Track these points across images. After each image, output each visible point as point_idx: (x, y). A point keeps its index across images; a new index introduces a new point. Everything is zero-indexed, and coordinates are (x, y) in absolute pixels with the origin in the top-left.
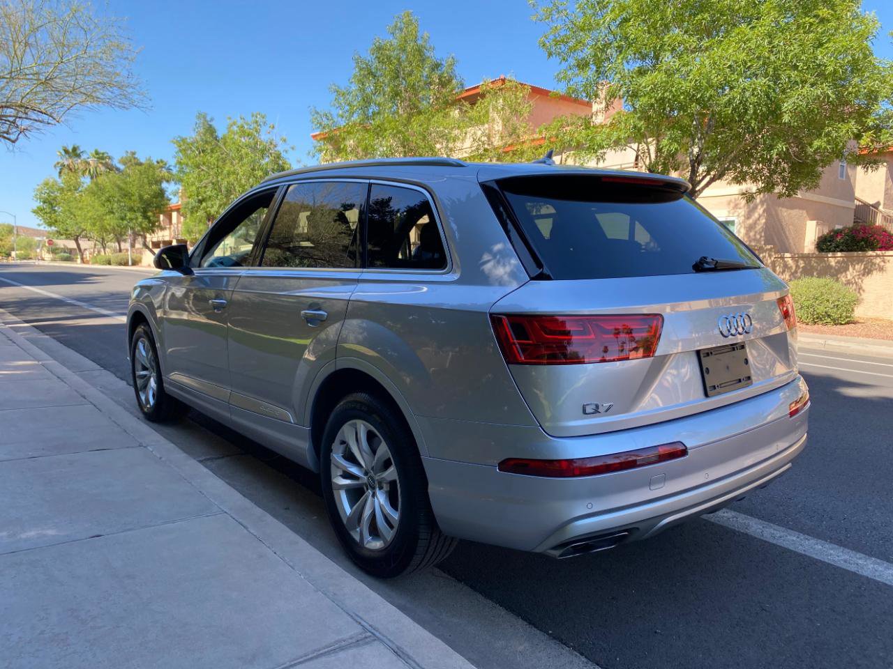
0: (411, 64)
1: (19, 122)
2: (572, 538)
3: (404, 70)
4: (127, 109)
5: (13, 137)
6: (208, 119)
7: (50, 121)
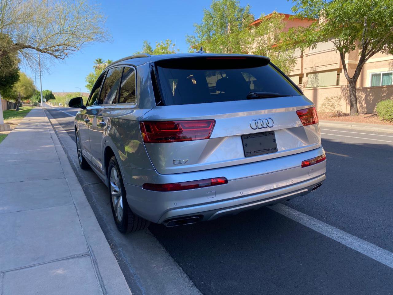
0: (229, 10)
1: (65, 51)
2: (169, 218)
3: (226, 14)
4: (104, 42)
5: (62, 57)
6: (148, 43)
7: (75, 50)
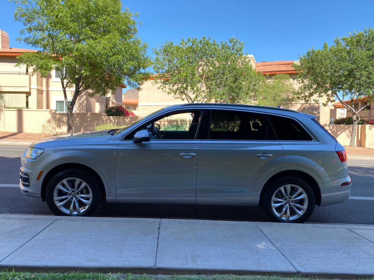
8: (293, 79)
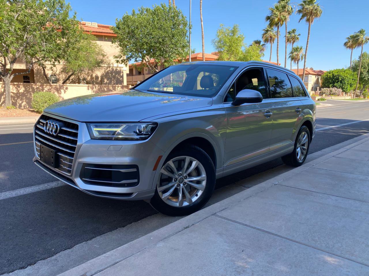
8: (111, 42)
